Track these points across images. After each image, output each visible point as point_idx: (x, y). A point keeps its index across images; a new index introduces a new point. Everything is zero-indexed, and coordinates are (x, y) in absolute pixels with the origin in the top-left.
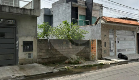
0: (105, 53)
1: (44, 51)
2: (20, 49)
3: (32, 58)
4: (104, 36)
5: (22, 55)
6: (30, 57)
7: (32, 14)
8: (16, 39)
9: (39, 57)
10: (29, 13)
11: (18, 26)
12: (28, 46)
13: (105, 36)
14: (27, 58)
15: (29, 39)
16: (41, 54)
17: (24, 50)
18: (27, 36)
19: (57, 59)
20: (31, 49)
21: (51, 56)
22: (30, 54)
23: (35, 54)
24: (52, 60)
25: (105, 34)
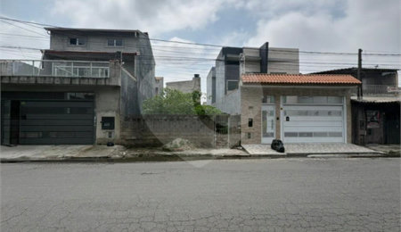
0: (249, 137)
1: (129, 130)
2: (99, 126)
3: (113, 138)
4: (247, 108)
5: (100, 134)
6: (110, 137)
7: (107, 83)
8: (94, 114)
9: (123, 137)
10: (103, 83)
11: (97, 100)
12: (108, 123)
13: (251, 108)
14: (107, 137)
15: (109, 115)
16: (124, 133)
17: (104, 128)
18: (107, 111)
19: (148, 141)
20: (112, 127)
21: (140, 137)
22: (110, 133)
23: (117, 133)
24: (140, 142)
25: (250, 105)
